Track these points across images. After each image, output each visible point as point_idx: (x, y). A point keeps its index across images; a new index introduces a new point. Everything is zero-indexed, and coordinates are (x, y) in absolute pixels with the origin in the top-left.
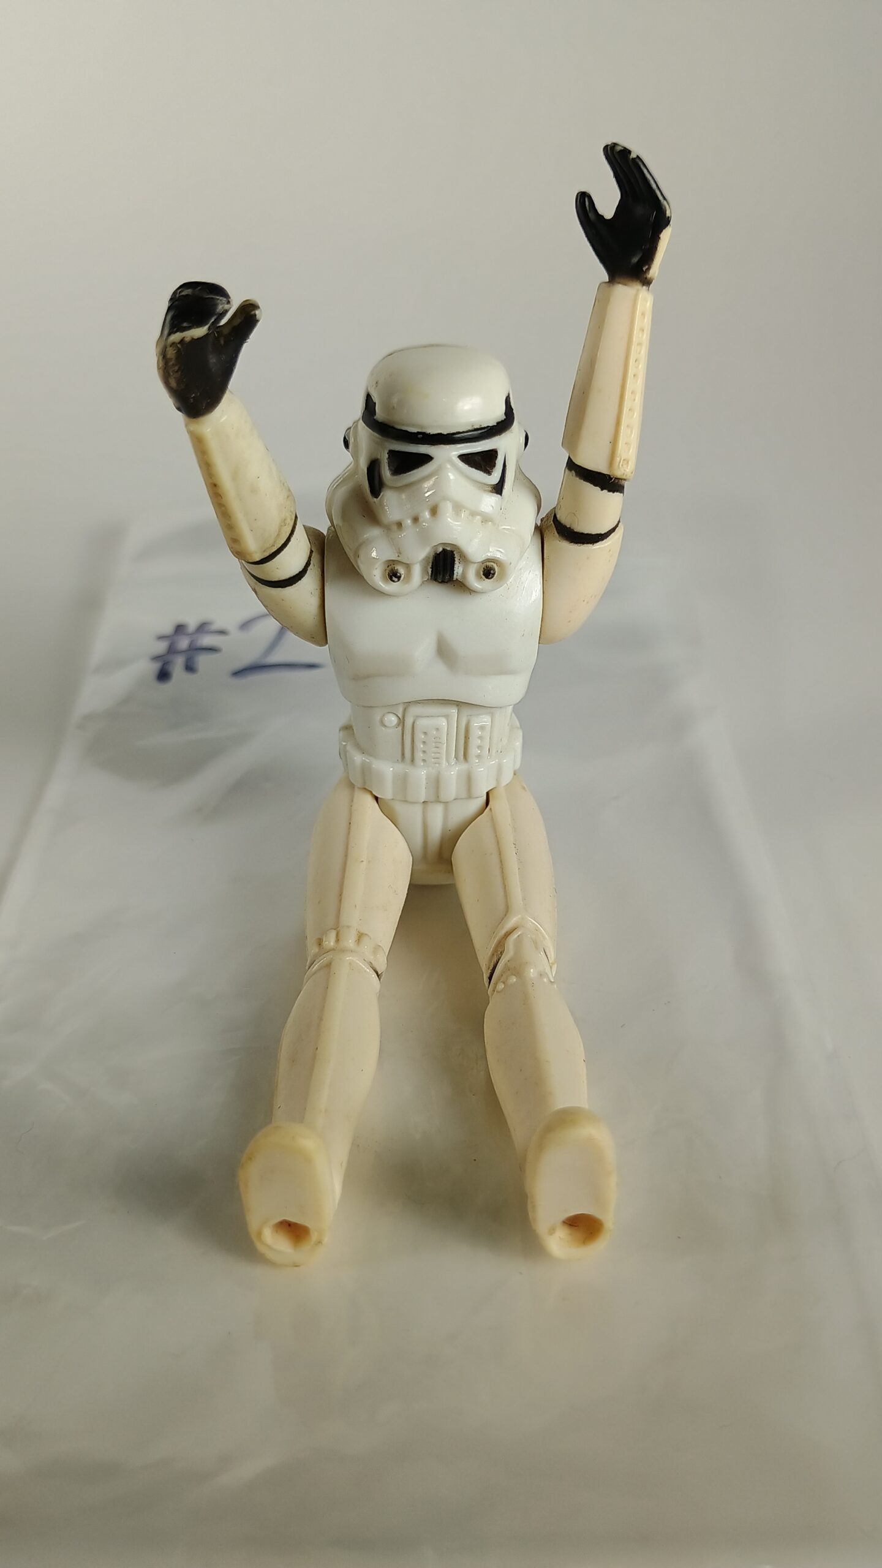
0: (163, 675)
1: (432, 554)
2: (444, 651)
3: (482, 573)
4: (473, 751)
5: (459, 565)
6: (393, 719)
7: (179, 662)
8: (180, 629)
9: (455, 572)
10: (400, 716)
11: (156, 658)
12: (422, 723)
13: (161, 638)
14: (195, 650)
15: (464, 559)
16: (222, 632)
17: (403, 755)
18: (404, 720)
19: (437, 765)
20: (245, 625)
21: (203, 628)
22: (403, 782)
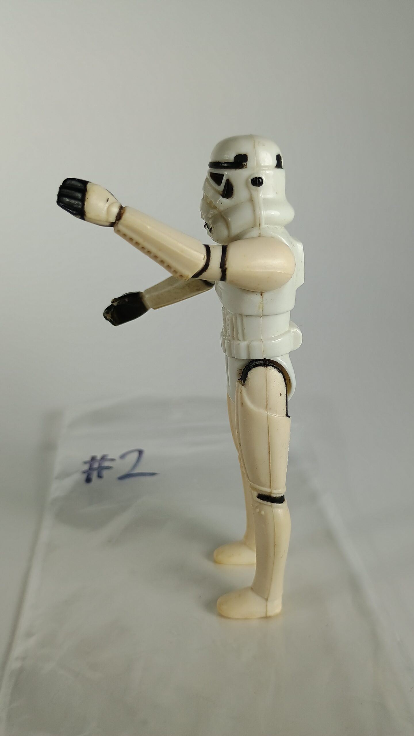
0: (88, 480)
7: (95, 473)
8: (93, 459)
11: (84, 472)
13: (85, 463)
14: (101, 469)
16: (113, 460)
20: (123, 457)
21: (103, 458)
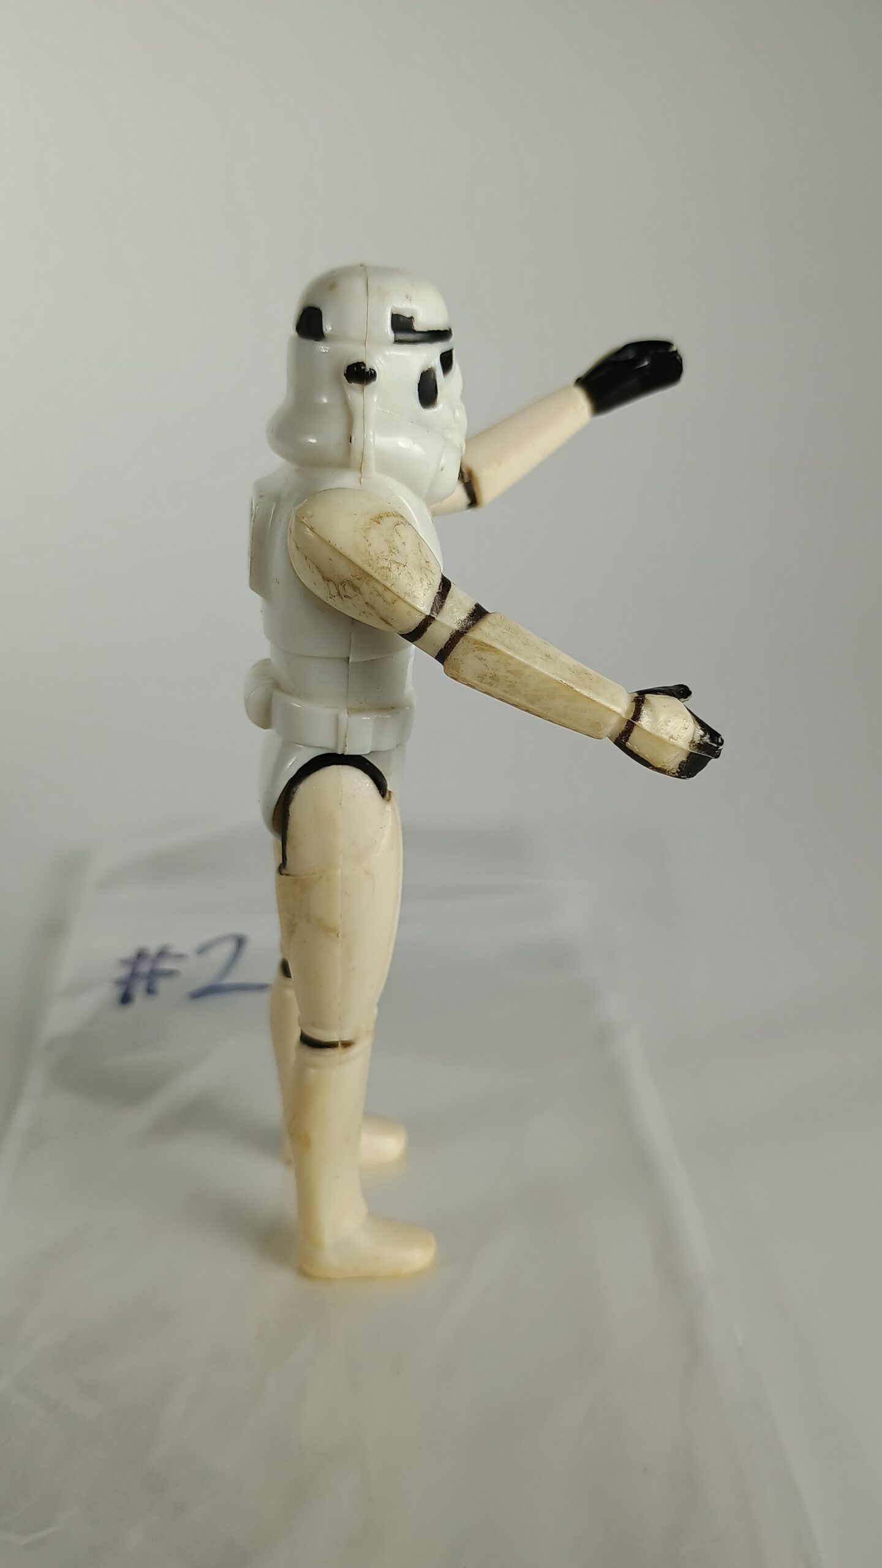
0: (126, 999)
7: (140, 986)
8: (141, 955)
11: (118, 983)
13: (123, 962)
14: (156, 974)
16: (180, 956)
20: (202, 950)
21: (162, 954)
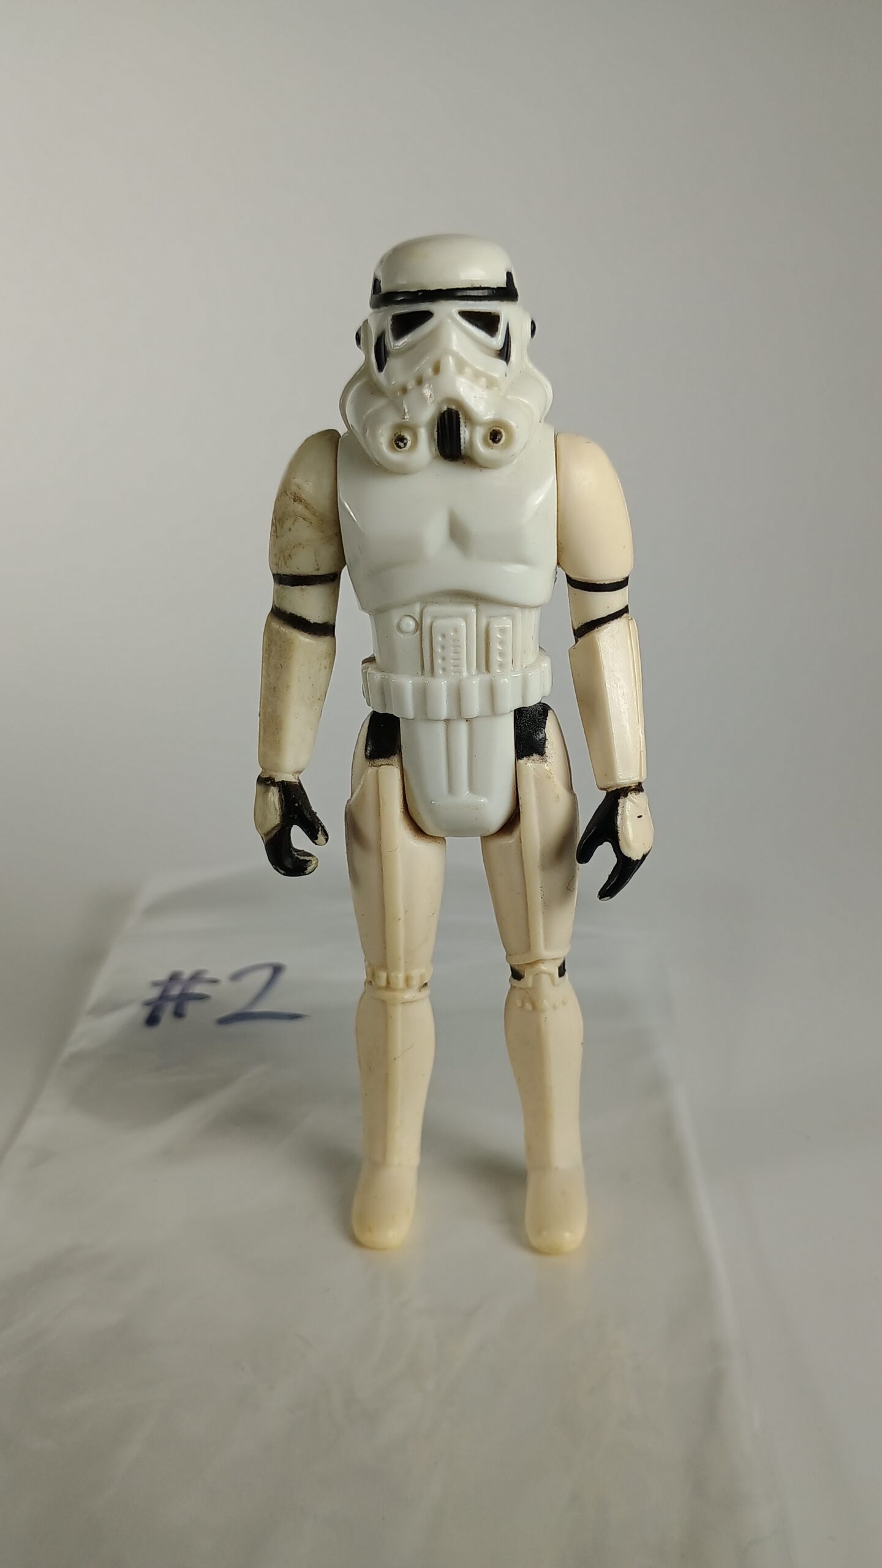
0: (152, 1020)
1: (437, 415)
2: (458, 533)
3: (489, 438)
4: (496, 658)
5: (466, 429)
6: (410, 624)
7: (169, 1007)
8: (174, 978)
9: (462, 436)
10: (418, 619)
11: (147, 1004)
12: (439, 624)
13: (156, 984)
15: (471, 421)
16: (214, 981)
17: (423, 667)
18: (422, 623)
19: (457, 674)
20: (236, 977)
21: (196, 977)
22: (423, 696)
